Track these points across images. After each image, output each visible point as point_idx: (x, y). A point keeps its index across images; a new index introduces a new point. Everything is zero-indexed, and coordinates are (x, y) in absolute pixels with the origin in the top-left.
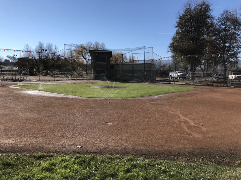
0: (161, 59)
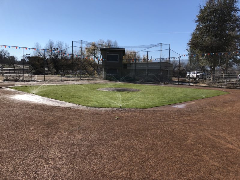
0: (180, 57)
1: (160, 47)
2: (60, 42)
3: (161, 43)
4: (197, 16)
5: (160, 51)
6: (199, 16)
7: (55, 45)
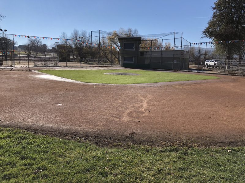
0: (191, 45)
1: (174, 35)
2: (84, 31)
3: (175, 32)
4: (215, 3)
5: (174, 40)
6: (217, 4)
7: (80, 34)
